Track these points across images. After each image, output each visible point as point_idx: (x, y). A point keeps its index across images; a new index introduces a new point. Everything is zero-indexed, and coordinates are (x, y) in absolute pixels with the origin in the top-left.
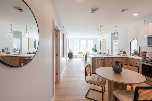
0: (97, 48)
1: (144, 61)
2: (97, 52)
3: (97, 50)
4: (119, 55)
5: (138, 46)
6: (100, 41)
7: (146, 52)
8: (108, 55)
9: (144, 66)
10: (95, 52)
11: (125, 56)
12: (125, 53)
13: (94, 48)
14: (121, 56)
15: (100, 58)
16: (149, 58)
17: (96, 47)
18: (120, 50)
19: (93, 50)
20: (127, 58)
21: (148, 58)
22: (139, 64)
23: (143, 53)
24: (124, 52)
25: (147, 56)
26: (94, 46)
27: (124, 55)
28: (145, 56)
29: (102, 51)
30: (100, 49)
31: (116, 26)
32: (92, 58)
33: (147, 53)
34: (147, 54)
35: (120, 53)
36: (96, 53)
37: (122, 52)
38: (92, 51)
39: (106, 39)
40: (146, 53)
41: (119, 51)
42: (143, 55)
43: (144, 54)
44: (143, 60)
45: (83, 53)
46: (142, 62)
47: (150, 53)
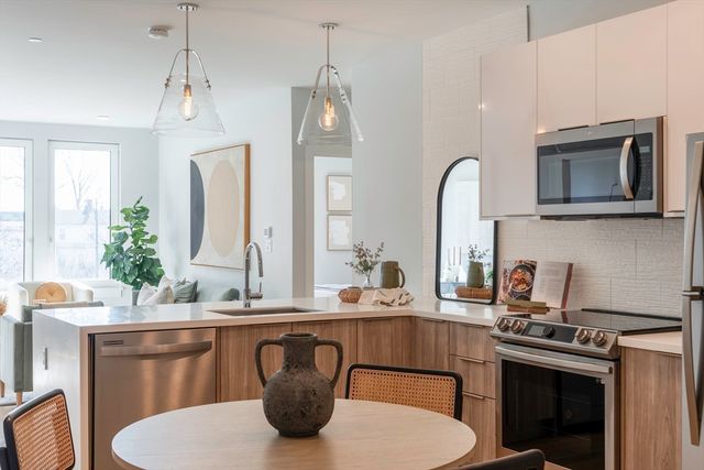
0: (153, 239)
1: (511, 335)
2: (154, 280)
3: (156, 262)
4: (351, 296)
5: (482, 217)
7: (530, 268)
8: (255, 305)
10: (137, 286)
11: (395, 310)
12: (395, 285)
13: (128, 245)
14: (367, 307)
16: (548, 309)
17: (149, 227)
18: (361, 253)
19: (114, 258)
20: (411, 320)
21: (543, 309)
22: (484, 363)
23: (515, 270)
24: (392, 275)
25: (536, 297)
26: (120, 220)
27: (392, 294)
28: (526, 296)
29: (212, 274)
30: (194, 252)
31: (329, 26)
33: (538, 273)
34: (535, 281)
35: (362, 281)
36: (149, 293)
37: (378, 270)
38: (104, 273)
39: (248, 147)
40: (533, 275)
41: (357, 261)
42: (512, 294)
43: (522, 281)
44: (506, 329)
46: (501, 348)
47: (553, 268)
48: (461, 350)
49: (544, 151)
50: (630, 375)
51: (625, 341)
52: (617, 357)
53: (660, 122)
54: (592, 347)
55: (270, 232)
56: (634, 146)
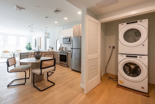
3: (31, 48)
4: (49, 50)
5: (59, 43)
6: (35, 39)
7: (63, 48)
9: (61, 55)
10: (29, 50)
11: (52, 51)
13: (28, 46)
14: (50, 51)
15: (30, 54)
17: (31, 45)
18: (50, 47)
19: (27, 48)
20: (54, 52)
21: (64, 51)
22: (59, 55)
24: (52, 48)
26: (27, 44)
29: (36, 49)
30: (35, 47)
31: (46, 27)
32: (21, 54)
38: (25, 49)
45: (11, 52)
46: (60, 53)
47: (65, 48)
48: (57, 54)
49: (63, 39)
50: (68, 55)
51: (68, 52)
52: (67, 54)
53: (71, 37)
54: (66, 53)
55: (43, 45)
56: (69, 38)
